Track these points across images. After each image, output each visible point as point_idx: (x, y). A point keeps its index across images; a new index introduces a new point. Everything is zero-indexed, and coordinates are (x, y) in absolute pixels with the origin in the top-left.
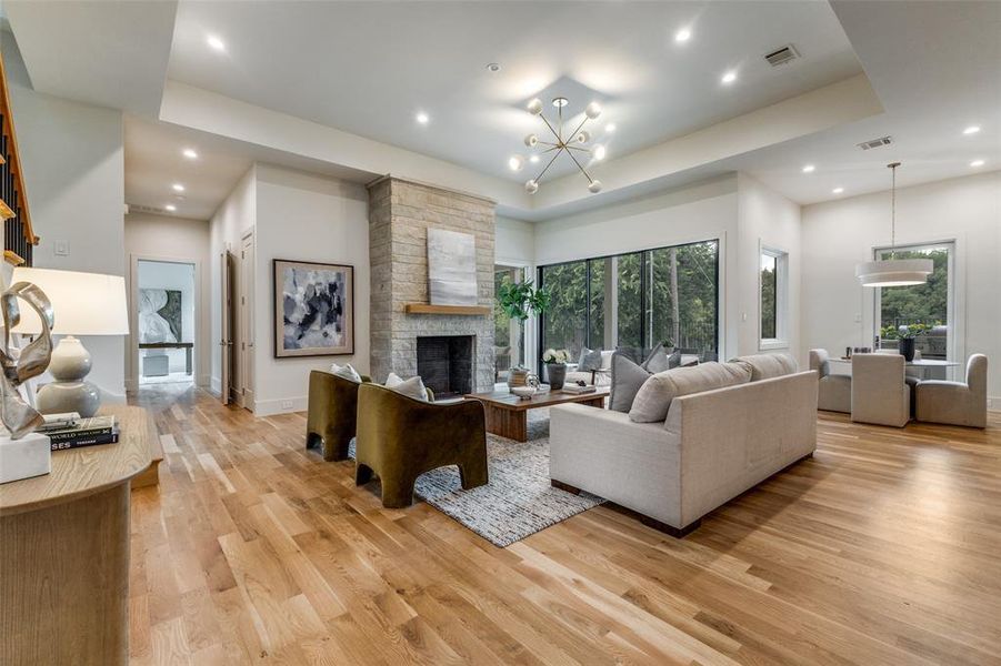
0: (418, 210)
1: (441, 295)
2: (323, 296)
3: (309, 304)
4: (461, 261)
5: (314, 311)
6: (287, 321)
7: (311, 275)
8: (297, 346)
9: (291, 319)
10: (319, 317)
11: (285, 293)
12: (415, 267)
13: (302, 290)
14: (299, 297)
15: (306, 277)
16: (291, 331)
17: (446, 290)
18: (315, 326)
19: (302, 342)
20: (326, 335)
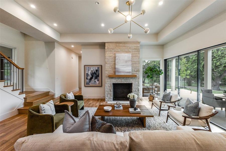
0: (113, 49)
1: (118, 72)
2: (95, 73)
3: (91, 75)
4: (126, 62)
5: (92, 76)
6: (87, 79)
7: (92, 68)
8: (89, 84)
9: (88, 78)
10: (94, 78)
11: (87, 72)
12: (112, 65)
13: (90, 72)
14: (89, 73)
15: (91, 68)
16: (88, 81)
17: (120, 70)
18: (93, 80)
19: (90, 83)
20: (95, 82)
